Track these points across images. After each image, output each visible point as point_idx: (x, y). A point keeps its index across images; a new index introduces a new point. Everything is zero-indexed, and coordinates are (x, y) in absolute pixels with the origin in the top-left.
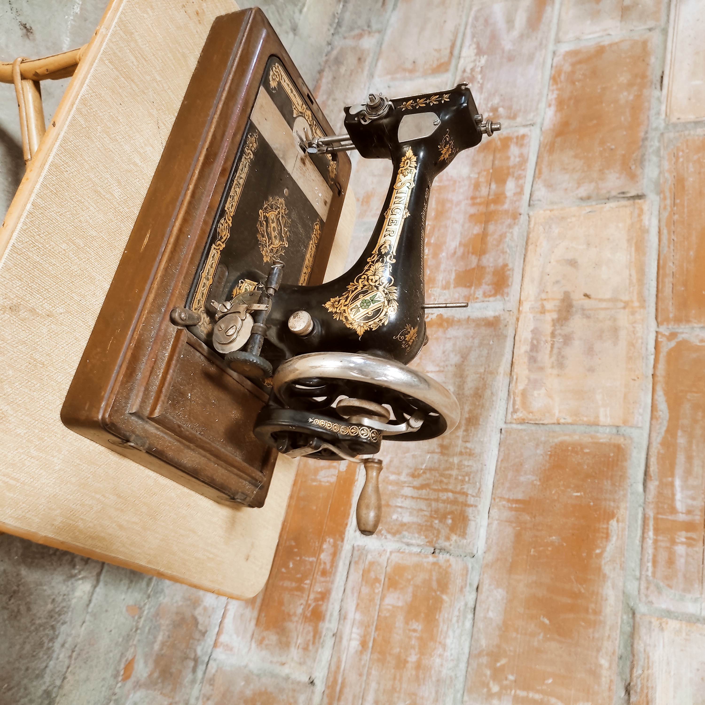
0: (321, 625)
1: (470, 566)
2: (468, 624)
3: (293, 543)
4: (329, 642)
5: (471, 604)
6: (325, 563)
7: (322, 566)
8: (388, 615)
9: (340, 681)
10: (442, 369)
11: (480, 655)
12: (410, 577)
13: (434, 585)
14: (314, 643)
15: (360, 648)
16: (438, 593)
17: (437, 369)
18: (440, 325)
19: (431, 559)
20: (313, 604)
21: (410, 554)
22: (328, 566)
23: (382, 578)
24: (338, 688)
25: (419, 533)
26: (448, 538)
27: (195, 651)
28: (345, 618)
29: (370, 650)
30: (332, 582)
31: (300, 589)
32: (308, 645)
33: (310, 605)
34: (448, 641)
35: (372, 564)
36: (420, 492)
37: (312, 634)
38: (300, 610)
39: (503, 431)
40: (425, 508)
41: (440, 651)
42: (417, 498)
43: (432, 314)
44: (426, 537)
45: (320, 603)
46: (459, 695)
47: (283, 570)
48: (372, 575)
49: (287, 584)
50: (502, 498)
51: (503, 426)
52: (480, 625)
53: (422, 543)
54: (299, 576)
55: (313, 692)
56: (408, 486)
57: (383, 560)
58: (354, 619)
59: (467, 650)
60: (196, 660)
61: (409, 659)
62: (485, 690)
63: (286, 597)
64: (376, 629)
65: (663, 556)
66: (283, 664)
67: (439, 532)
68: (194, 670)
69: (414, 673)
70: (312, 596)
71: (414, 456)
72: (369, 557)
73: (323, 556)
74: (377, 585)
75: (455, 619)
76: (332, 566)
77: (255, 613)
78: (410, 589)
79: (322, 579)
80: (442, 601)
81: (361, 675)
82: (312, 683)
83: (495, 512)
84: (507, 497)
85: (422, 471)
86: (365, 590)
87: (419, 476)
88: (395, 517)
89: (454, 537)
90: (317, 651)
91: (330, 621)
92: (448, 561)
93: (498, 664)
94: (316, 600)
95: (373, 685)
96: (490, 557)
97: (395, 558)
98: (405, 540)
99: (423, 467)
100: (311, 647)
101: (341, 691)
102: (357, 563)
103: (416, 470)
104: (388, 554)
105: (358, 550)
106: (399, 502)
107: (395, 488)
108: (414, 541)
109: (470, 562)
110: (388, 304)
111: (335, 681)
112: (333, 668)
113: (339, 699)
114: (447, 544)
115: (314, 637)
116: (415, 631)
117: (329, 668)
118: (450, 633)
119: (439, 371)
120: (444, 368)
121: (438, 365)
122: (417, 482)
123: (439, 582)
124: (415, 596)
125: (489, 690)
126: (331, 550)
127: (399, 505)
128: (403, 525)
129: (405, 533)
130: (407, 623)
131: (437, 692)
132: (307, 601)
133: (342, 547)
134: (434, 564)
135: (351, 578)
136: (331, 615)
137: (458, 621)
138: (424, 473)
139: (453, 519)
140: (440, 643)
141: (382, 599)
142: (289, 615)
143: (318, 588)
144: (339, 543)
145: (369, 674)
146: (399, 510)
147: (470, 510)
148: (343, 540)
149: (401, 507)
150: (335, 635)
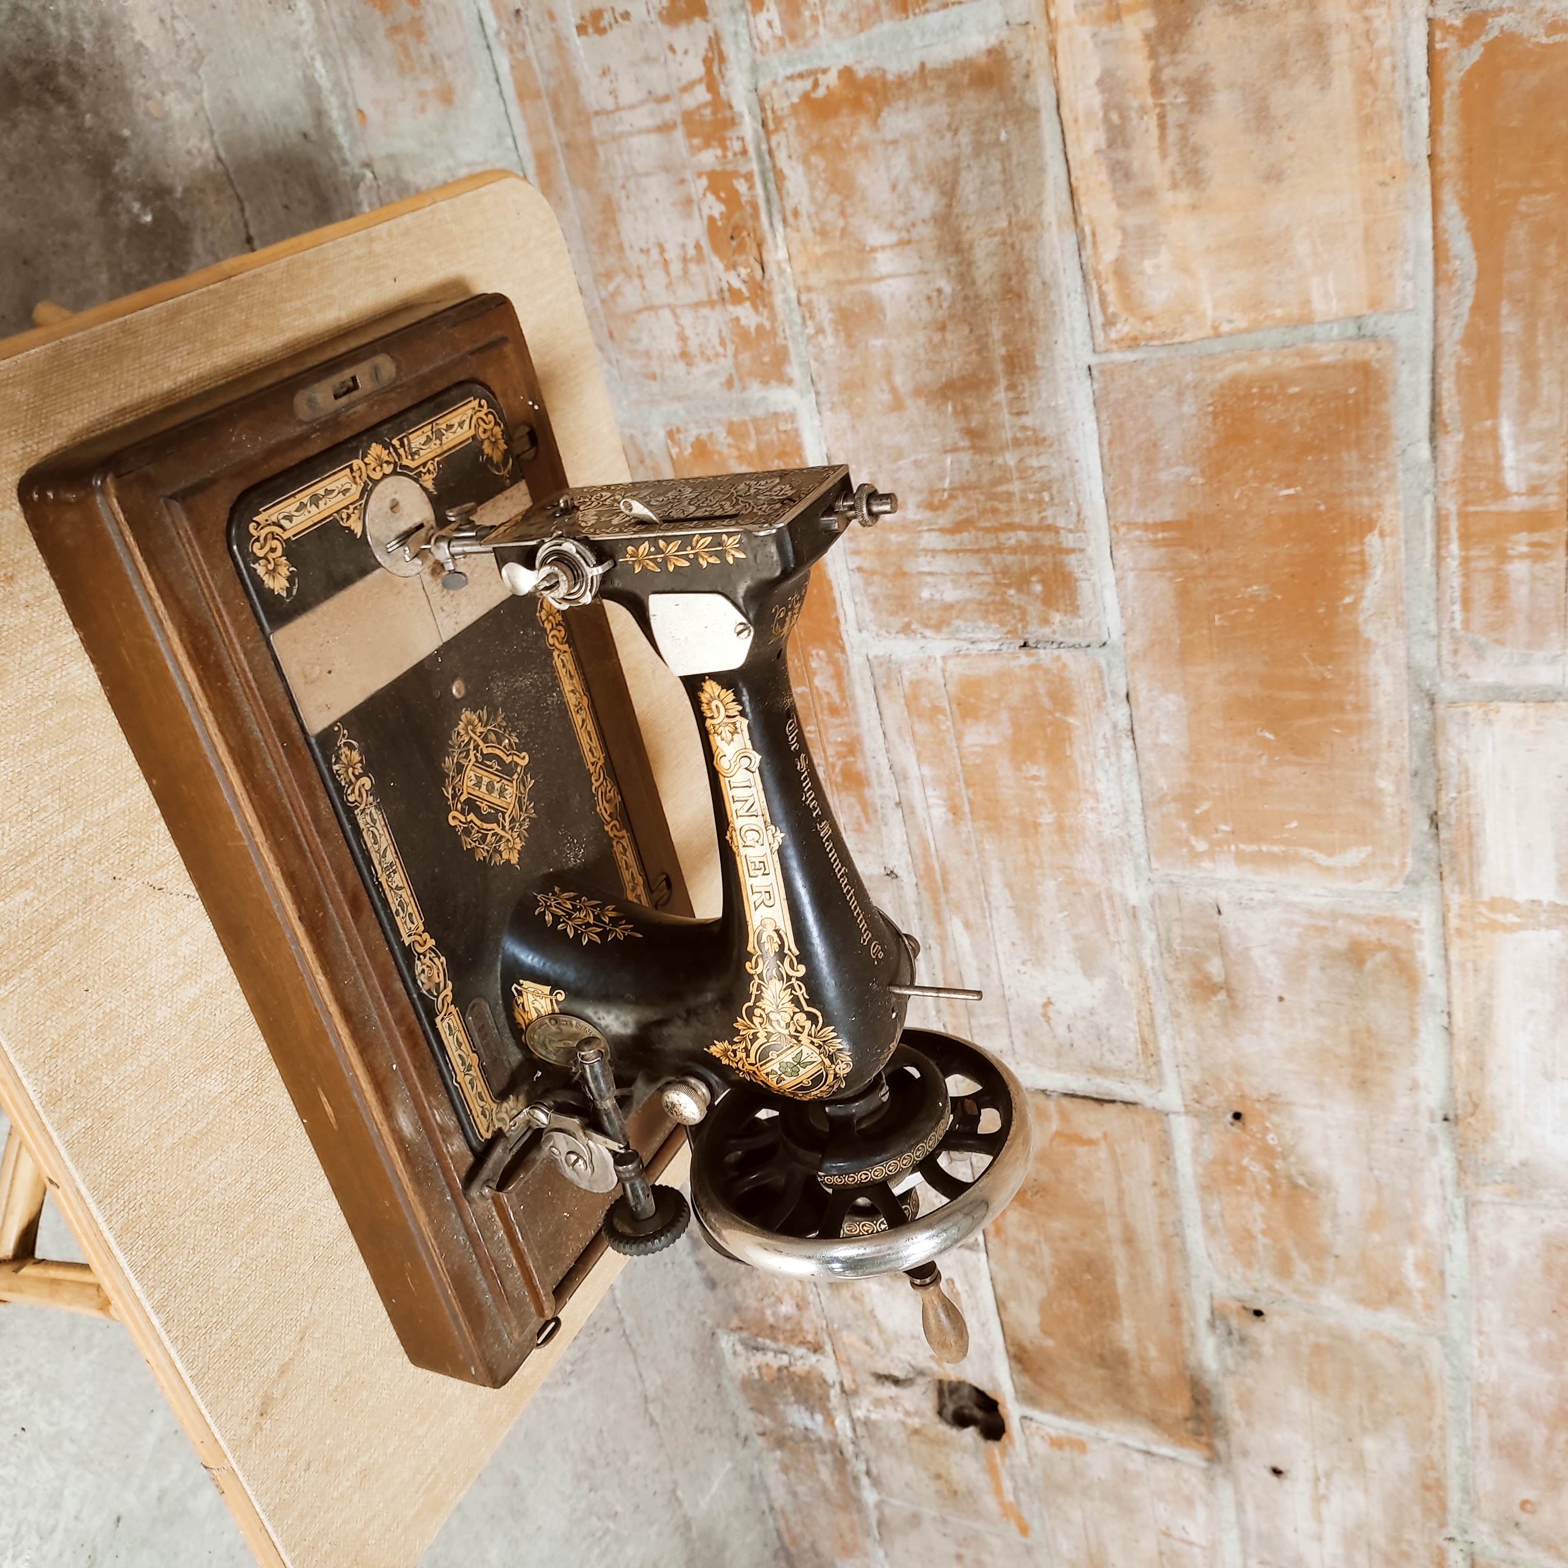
0: (867, 792)
1: (1103, 663)
2: (1128, 756)
4: (895, 817)
5: (1124, 723)
6: (828, 694)
7: (825, 700)
8: (978, 761)
9: (937, 867)
10: (904, 235)
11: (1161, 801)
12: (995, 696)
13: (1046, 702)
14: (868, 820)
15: (951, 816)
16: (1058, 715)
17: (892, 238)
18: (857, 105)
19: (1024, 659)
20: (839, 764)
21: (982, 655)
22: (837, 699)
23: (945, 704)
24: (938, 876)
25: (985, 617)
26: (1045, 621)
28: (905, 778)
29: (969, 816)
30: (857, 724)
32: (859, 824)
33: (833, 766)
34: (1101, 787)
35: (915, 684)
36: (958, 537)
37: (858, 808)
39: (1095, 372)
40: (979, 569)
41: (1091, 802)
42: (957, 551)
43: (825, 71)
44: (1002, 624)
45: (851, 759)
46: (1143, 861)
48: (925, 702)
50: (1131, 525)
51: (1093, 360)
52: (1150, 757)
53: (998, 636)
55: (900, 888)
56: (929, 530)
57: (934, 673)
58: (922, 777)
59: (1137, 797)
61: (1041, 821)
62: (1185, 850)
64: (968, 785)
65: (1483, 587)
67: (1024, 613)
69: (1056, 838)
70: (831, 751)
71: (917, 464)
72: (906, 673)
73: (817, 681)
74: (941, 717)
75: (1101, 754)
76: (843, 698)
78: (1004, 715)
79: (837, 721)
80: (1069, 727)
81: (967, 853)
82: (891, 874)
83: (1123, 554)
84: (1141, 520)
85: (946, 495)
86: (922, 728)
87: (943, 505)
88: (925, 594)
89: (1057, 617)
90: (879, 831)
91: (881, 784)
92: (1058, 658)
93: (1198, 812)
94: (840, 755)
95: (995, 864)
96: (1138, 642)
97: (956, 668)
98: (964, 635)
99: (946, 484)
100: (866, 827)
101: (944, 880)
102: (886, 686)
103: (932, 492)
104: (940, 662)
105: (881, 665)
106: (923, 564)
107: (904, 537)
108: (980, 636)
109: (1101, 656)
110: (832, 1063)
111: (929, 868)
112: (918, 851)
113: (946, 890)
114: (1047, 631)
115: (864, 810)
116: (1035, 778)
117: (910, 851)
118: (1100, 774)
119: (903, 243)
120: (908, 231)
121: (891, 226)
122: (945, 519)
123: (1052, 695)
124: (1016, 725)
125: (1192, 848)
126: (830, 670)
127: (926, 569)
128: (948, 607)
129: (957, 623)
130: (1018, 769)
131: (1104, 860)
132: (825, 757)
133: (847, 662)
134: (1033, 667)
135: (887, 713)
136: (879, 775)
137: (1108, 756)
138: (951, 497)
139: (1043, 582)
140: (1086, 791)
141: (959, 737)
143: (836, 736)
144: (838, 655)
145: (981, 851)
146: (929, 579)
147: (1072, 560)
148: (843, 650)
149: (931, 574)
150: (899, 804)
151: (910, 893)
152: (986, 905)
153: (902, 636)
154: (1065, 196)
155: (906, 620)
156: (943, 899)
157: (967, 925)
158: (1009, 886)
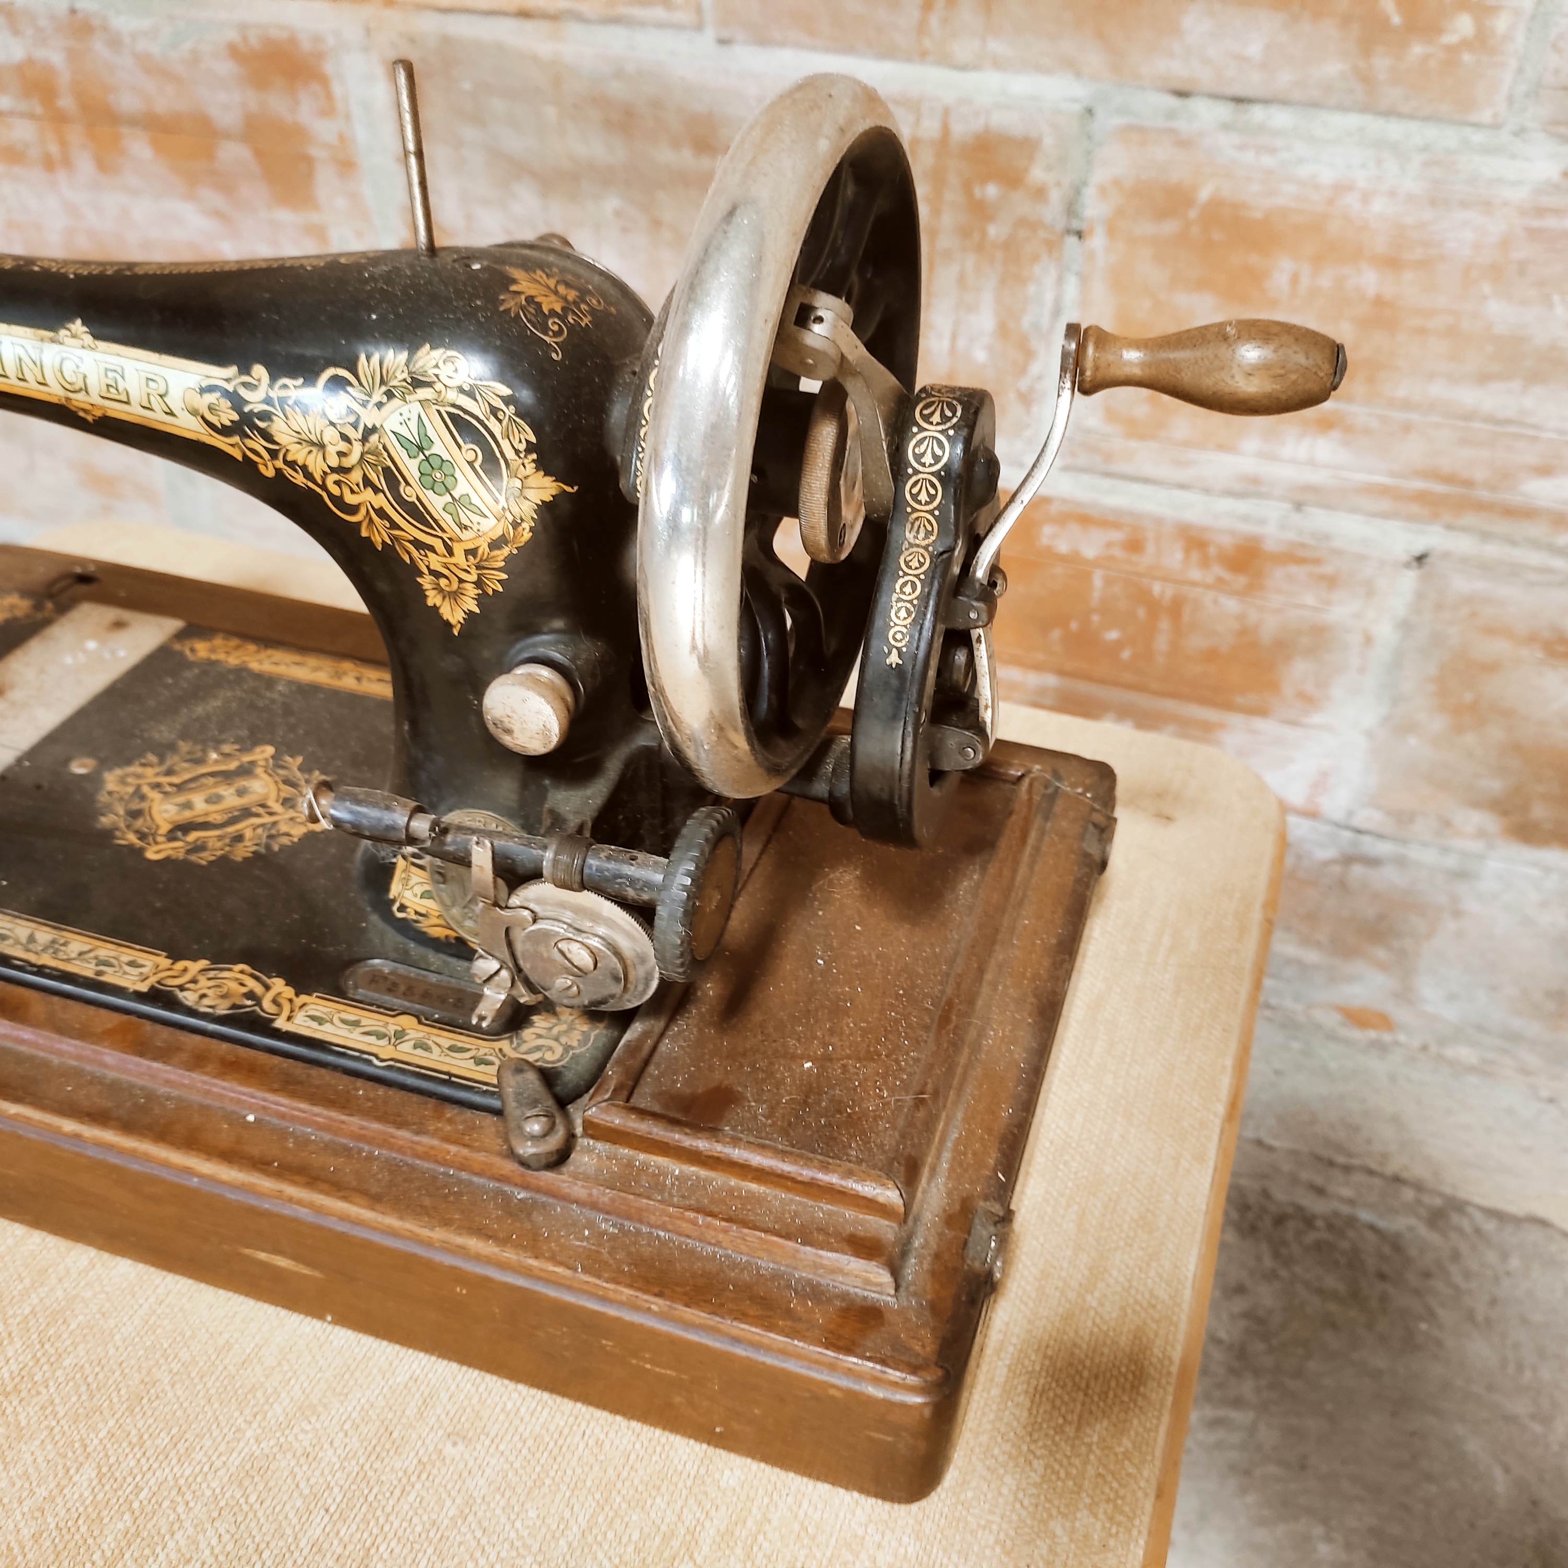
0: (1270, 546)
1: (1118, 121)
2: (1280, 118)
3: (1056, 634)
4: (1318, 518)
5: (1223, 111)
6: (1109, 545)
7: (1118, 553)
9: (1419, 485)
11: (1366, 79)
13: (1170, 227)
14: (1317, 562)
15: (1335, 434)
16: (1193, 214)
19: (1098, 241)
20: (1218, 570)
22: (1117, 536)
24: (1439, 488)
25: (1025, 282)
26: (1040, 193)
27: (1327, 863)
28: (1255, 481)
30: (1159, 521)
31: (1176, 608)
32: (1322, 578)
33: (1220, 580)
34: (1327, 176)
37: (1294, 569)
38: (1231, 605)
39: (725, 36)
41: (1352, 201)
44: (1036, 258)
45: (1212, 550)
46: (1477, 138)
47: (1126, 654)
49: (1162, 643)
50: (922, 28)
51: (710, 34)
52: (1284, 79)
53: (1053, 272)
54: (1141, 612)
55: (1446, 555)
58: (1260, 455)
59: (1354, 120)
60: (1348, 860)
61: (1371, 291)
62: (1466, 56)
63: (1196, 642)
66: (1368, 640)
67: (1022, 222)
68: (1373, 862)
69: (1408, 276)
70: (1195, 574)
73: (1090, 551)
75: (1267, 161)
76: (1116, 526)
77: (1236, 720)
79: (1150, 548)
80: (1216, 203)
81: (1407, 428)
82: (1420, 559)
83: (962, 50)
84: (916, 14)
86: (1181, 428)
88: (980, 355)
89: (1037, 174)
90: (1338, 553)
91: (1262, 522)
92: (1103, 191)
93: (1396, 19)
94: (1205, 563)
95: (1437, 390)
96: (1094, 58)
98: (1045, 321)
100: (1327, 569)
101: (1449, 479)
102: (1108, 457)
105: (1073, 454)
106: (941, 346)
108: (1049, 296)
109: (1107, 121)
111: (1421, 497)
112: (1384, 504)
113: (1468, 483)
114: (1055, 196)
115: (1301, 561)
116: (1295, 279)
117: (1385, 515)
118: (1304, 171)
123: (1162, 215)
124: (1200, 285)
125: (1466, 44)
126: (1074, 529)
127: (946, 344)
128: (1003, 330)
129: (1026, 321)
131: (1464, 205)
132: (1208, 587)
133: (1064, 501)
134: (1111, 231)
135: (1149, 470)
136: (1246, 518)
137: (1273, 151)
139: (984, 180)
140: (1330, 202)
142: (1243, 632)
143: (1174, 558)
144: (1054, 509)
145: (1406, 405)
146: (961, 343)
147: (960, 130)
148: (1046, 500)
149: (954, 337)
150: (1299, 506)
151: (1463, 544)
152: (1512, 429)
153: (1035, 409)
154: (529, 26)
155: (1012, 396)
156: (1484, 495)
157: (1545, 471)
158: (1483, 379)
